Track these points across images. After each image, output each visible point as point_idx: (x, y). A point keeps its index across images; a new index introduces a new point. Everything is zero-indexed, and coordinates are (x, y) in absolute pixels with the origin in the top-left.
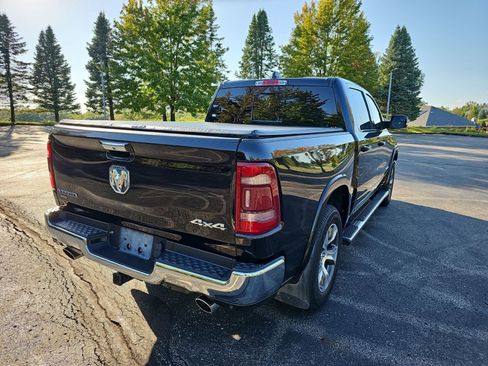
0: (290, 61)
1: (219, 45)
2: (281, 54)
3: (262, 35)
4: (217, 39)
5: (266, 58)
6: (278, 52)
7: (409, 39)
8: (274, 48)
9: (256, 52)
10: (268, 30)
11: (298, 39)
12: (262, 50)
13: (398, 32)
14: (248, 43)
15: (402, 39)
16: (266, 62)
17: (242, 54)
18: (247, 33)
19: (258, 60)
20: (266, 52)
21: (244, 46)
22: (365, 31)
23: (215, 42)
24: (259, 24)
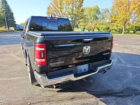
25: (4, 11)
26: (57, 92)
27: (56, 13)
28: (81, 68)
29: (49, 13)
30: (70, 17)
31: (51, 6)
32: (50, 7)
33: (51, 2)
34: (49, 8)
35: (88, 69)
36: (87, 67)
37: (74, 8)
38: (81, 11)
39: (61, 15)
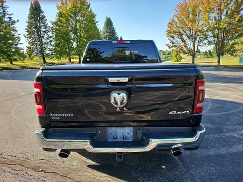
0: (58, 30)
1: (10, 18)
2: (52, 26)
3: (38, 15)
4: (8, 14)
5: (43, 27)
6: (50, 25)
7: (112, 23)
8: (47, 22)
9: (36, 23)
10: (41, 12)
11: (61, 18)
12: (39, 23)
13: (107, 20)
14: (30, 18)
15: (109, 23)
16: (43, 29)
17: (27, 24)
18: (29, 13)
19: (38, 29)
20: (42, 24)
21: (27, 19)
22: (94, 17)
23: (7, 16)
24: (36, 8)
25: (107, 36)
26: (88, 166)
27: (184, 31)
28: (116, 133)
29: (171, 33)
30: (212, 35)
31: (176, 19)
32: (174, 21)
33: (177, 13)
34: (171, 24)
35: (133, 138)
36: (131, 134)
37: (223, 17)
38: (236, 20)
39: (194, 33)
